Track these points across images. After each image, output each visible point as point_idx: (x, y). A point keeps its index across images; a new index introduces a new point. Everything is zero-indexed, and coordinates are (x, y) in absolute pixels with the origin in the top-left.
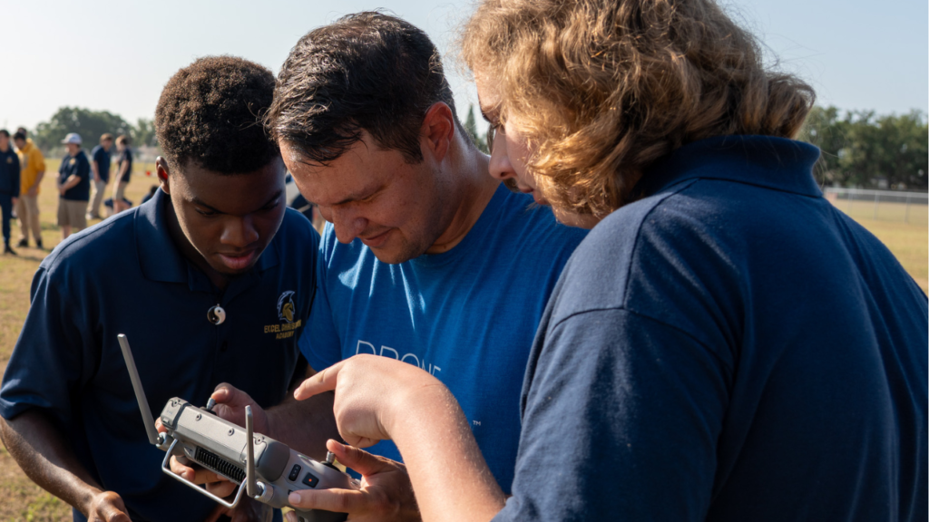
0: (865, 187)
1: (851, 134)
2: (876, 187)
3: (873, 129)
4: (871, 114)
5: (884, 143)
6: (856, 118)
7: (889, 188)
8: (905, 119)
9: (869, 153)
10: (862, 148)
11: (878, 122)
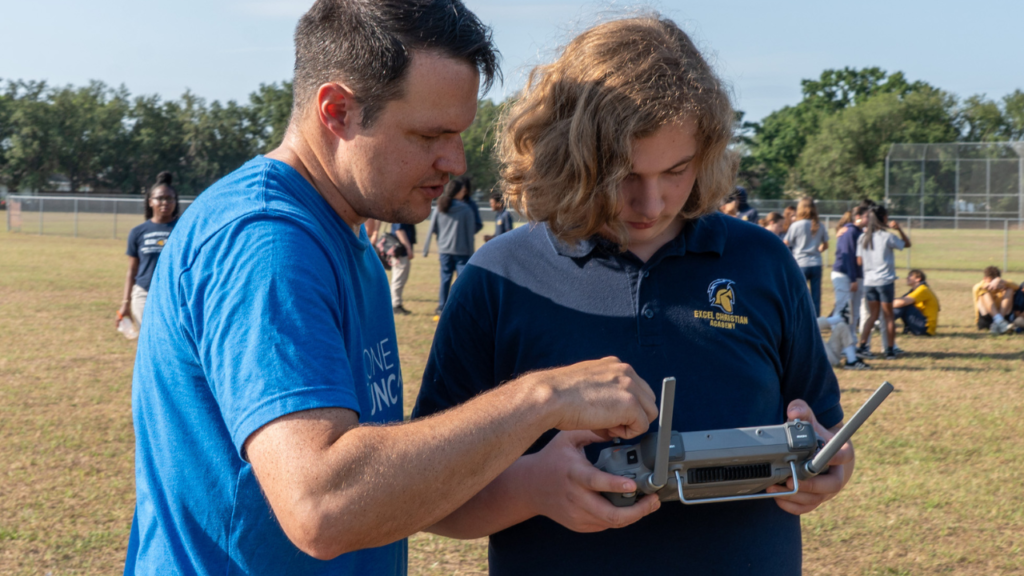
0: (41, 192)
1: (18, 115)
2: (54, 191)
3: (44, 107)
4: (42, 86)
5: (62, 128)
6: (21, 92)
7: (74, 191)
8: (84, 92)
9: (44, 142)
10: (34, 136)
11: (51, 97)
